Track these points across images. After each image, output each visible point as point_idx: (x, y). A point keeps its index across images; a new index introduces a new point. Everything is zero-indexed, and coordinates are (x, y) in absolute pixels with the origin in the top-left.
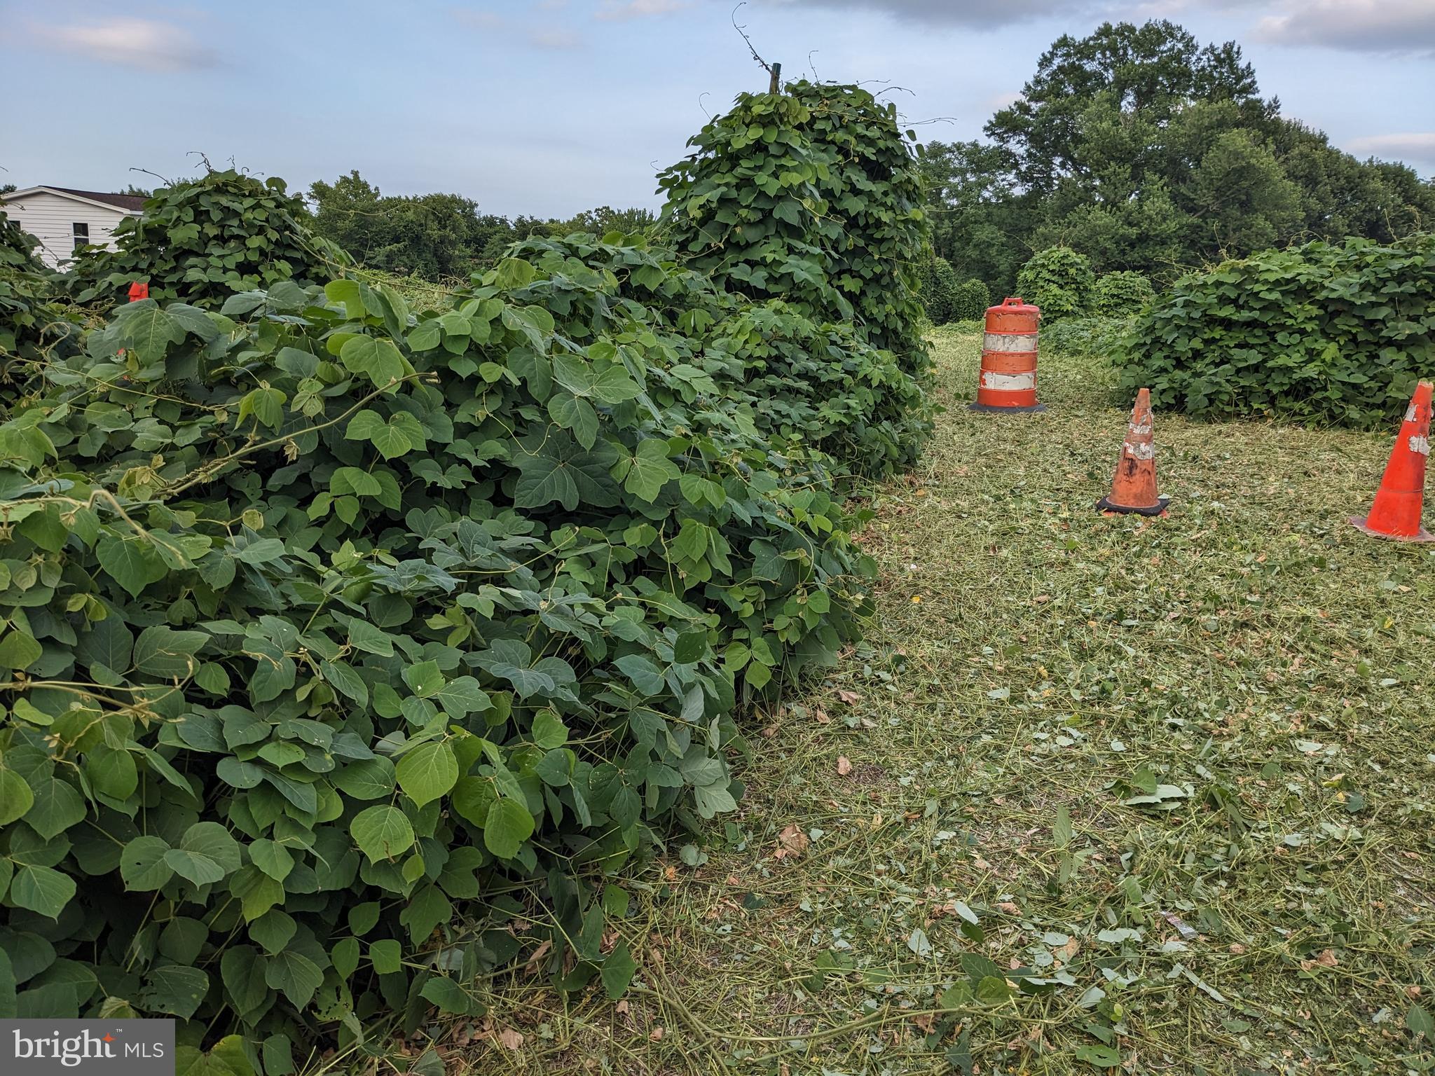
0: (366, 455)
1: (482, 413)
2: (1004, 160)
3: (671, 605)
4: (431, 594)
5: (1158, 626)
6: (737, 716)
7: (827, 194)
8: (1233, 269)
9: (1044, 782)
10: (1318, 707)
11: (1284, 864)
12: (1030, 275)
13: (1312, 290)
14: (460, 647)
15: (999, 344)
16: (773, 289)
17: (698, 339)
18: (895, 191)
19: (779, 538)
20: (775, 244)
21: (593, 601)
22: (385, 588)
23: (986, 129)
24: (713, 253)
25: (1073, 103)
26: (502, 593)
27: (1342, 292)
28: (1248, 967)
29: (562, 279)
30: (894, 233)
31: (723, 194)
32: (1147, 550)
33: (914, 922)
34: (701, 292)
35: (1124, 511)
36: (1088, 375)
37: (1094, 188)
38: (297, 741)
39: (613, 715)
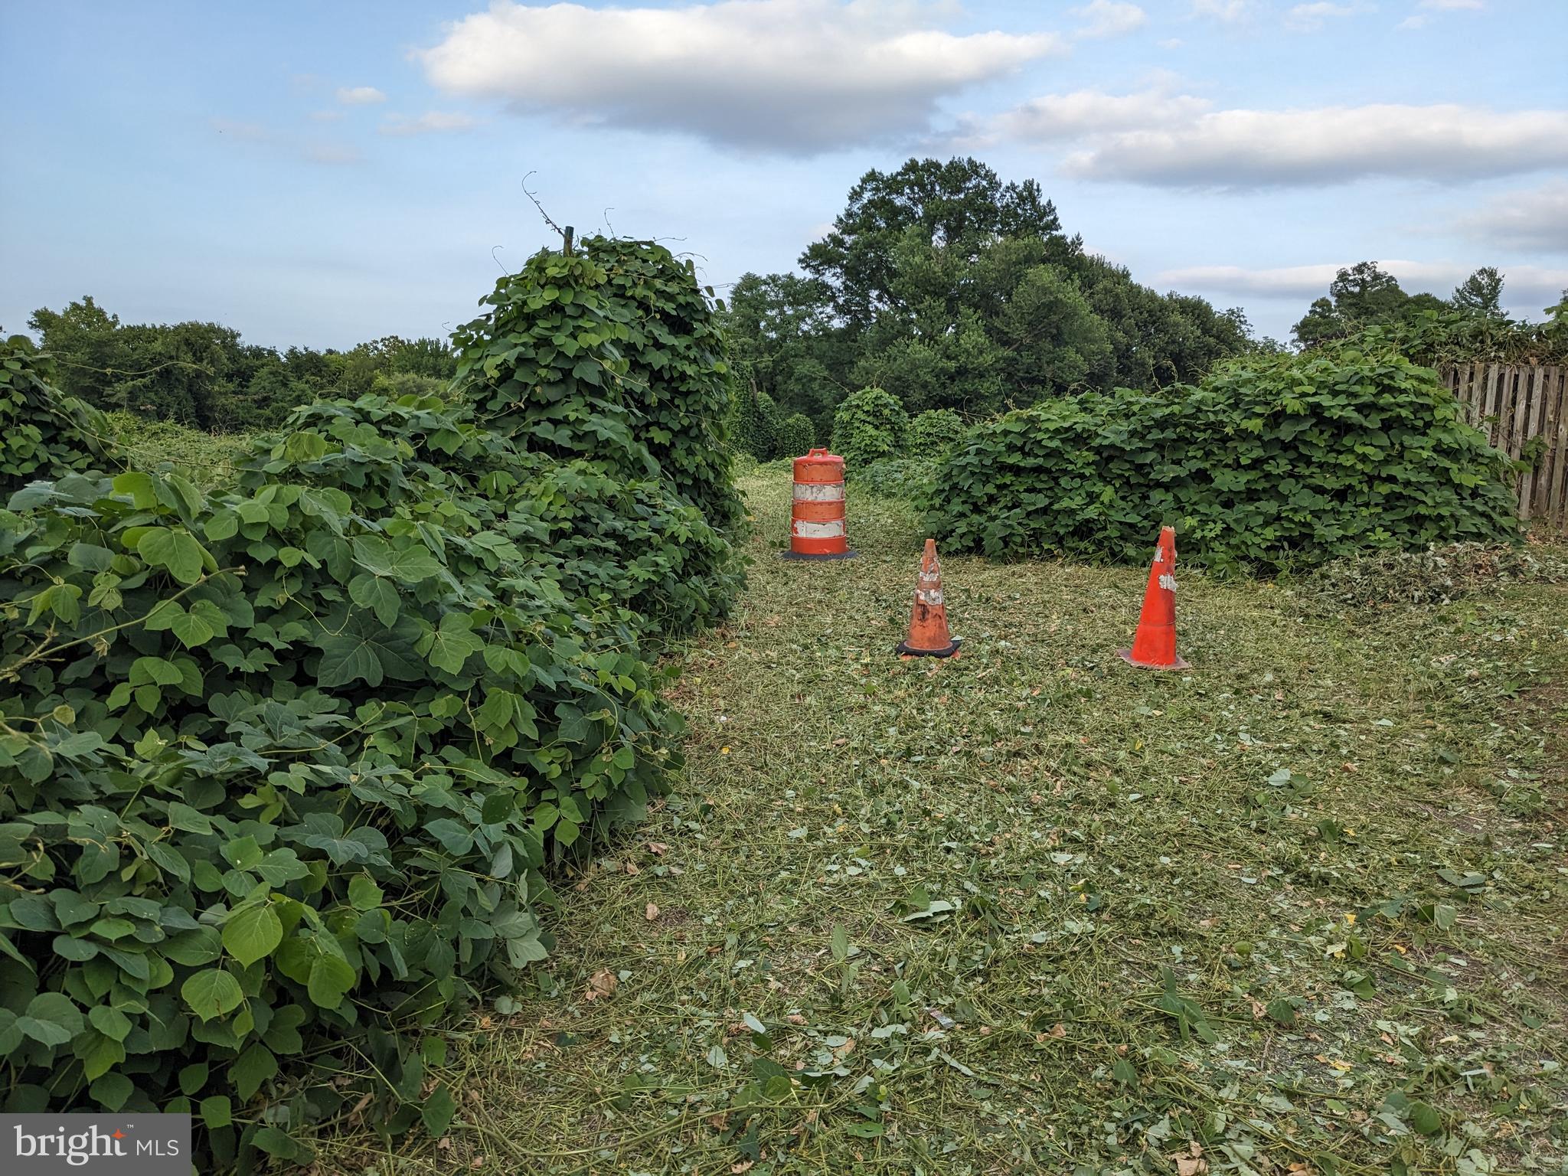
0: (166, 644)
1: (283, 597)
2: (819, 292)
3: (479, 771)
4: (239, 775)
5: (943, 760)
6: (550, 876)
7: (629, 349)
8: (1018, 419)
9: (833, 909)
10: (1073, 823)
11: (1029, 959)
12: (846, 416)
13: (1089, 437)
14: (273, 823)
15: (807, 494)
16: (577, 446)
17: (501, 501)
18: (698, 345)
19: (583, 700)
20: (577, 402)
21: (402, 772)
22: (193, 772)
23: (800, 261)
24: (514, 412)
25: (885, 237)
26: (312, 770)
27: (1113, 439)
28: (994, 1045)
29: (355, 451)
30: (699, 386)
31: (520, 353)
32: (937, 690)
33: (713, 1040)
34: (503, 453)
35: (920, 654)
36: (898, 519)
37: (912, 321)
38: (127, 916)
39: (425, 878)
